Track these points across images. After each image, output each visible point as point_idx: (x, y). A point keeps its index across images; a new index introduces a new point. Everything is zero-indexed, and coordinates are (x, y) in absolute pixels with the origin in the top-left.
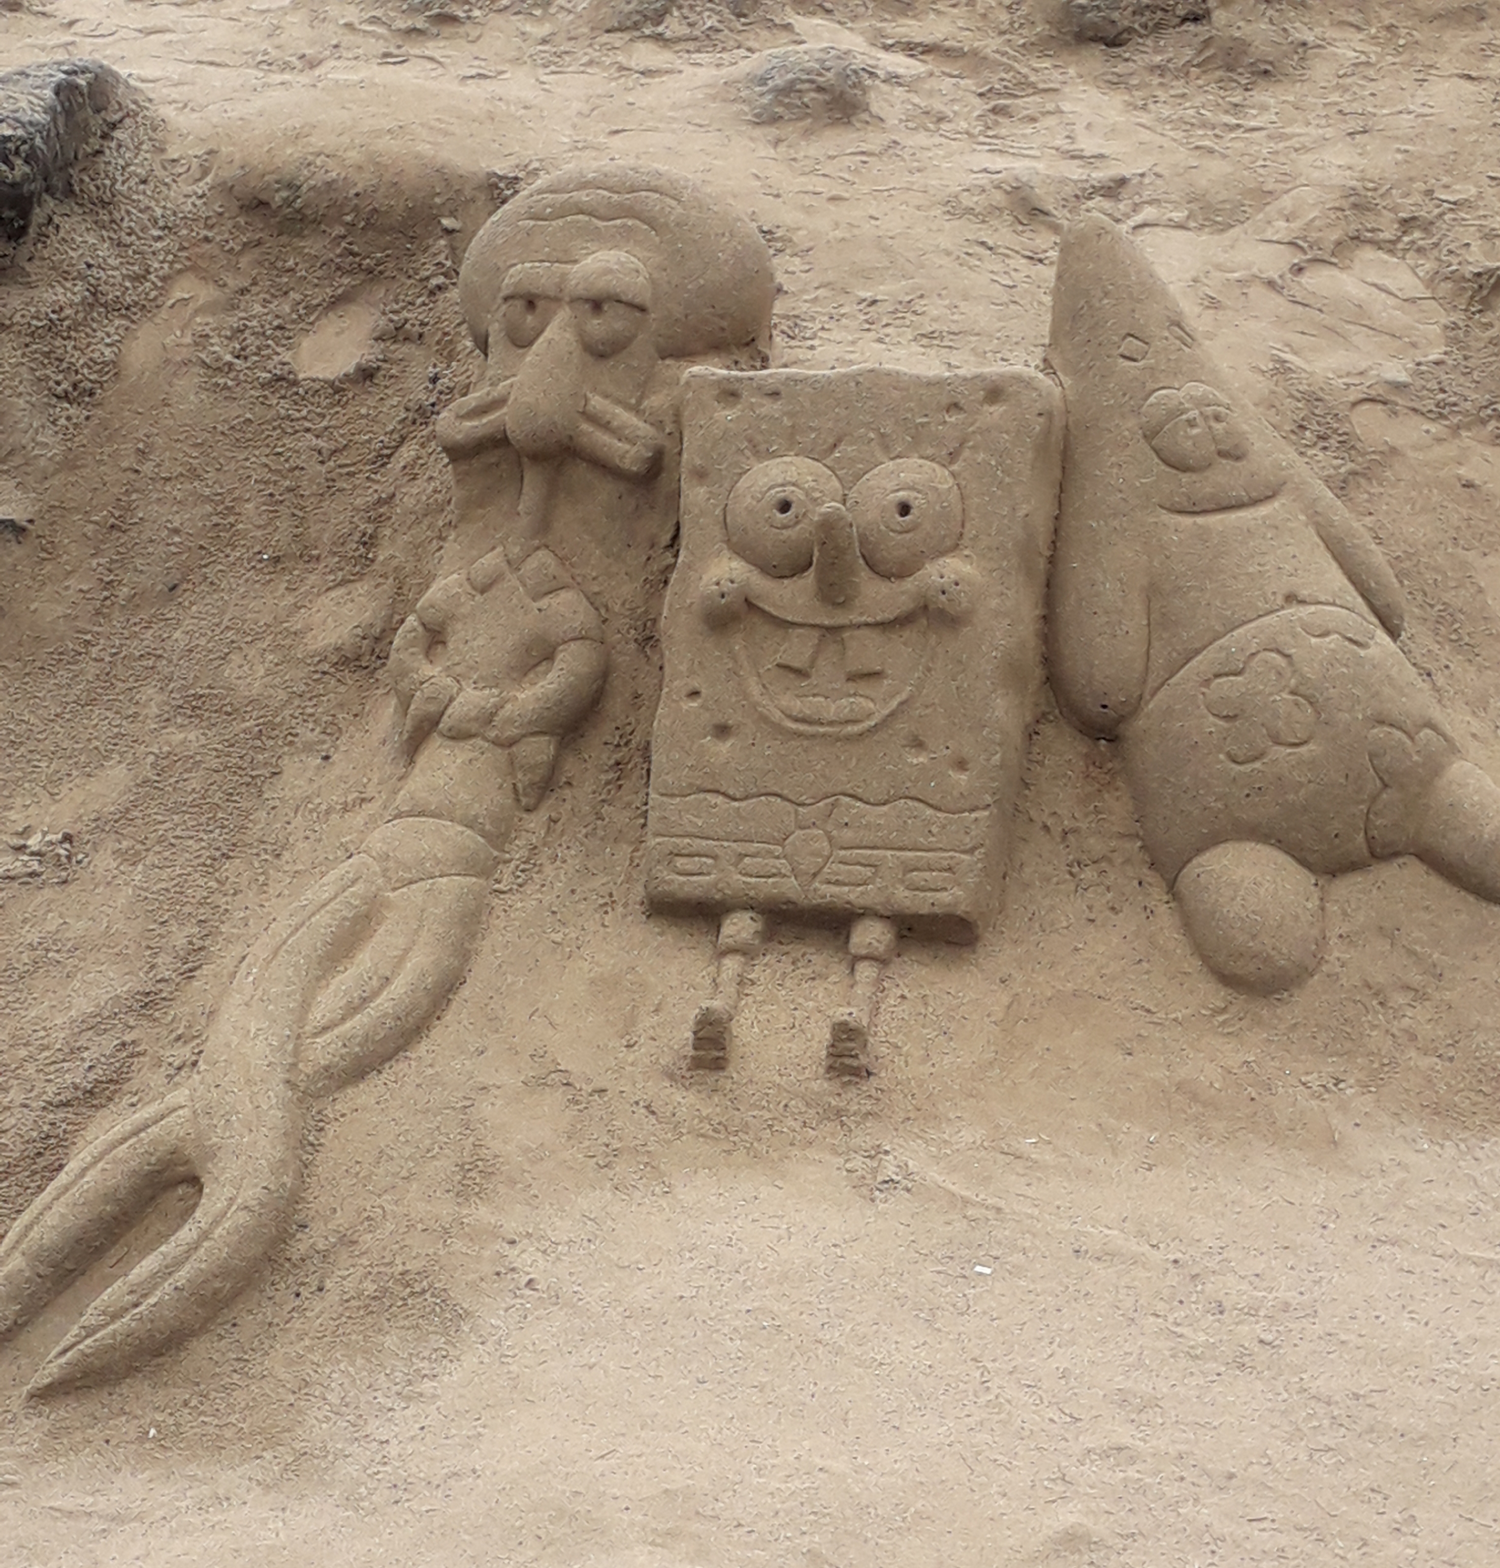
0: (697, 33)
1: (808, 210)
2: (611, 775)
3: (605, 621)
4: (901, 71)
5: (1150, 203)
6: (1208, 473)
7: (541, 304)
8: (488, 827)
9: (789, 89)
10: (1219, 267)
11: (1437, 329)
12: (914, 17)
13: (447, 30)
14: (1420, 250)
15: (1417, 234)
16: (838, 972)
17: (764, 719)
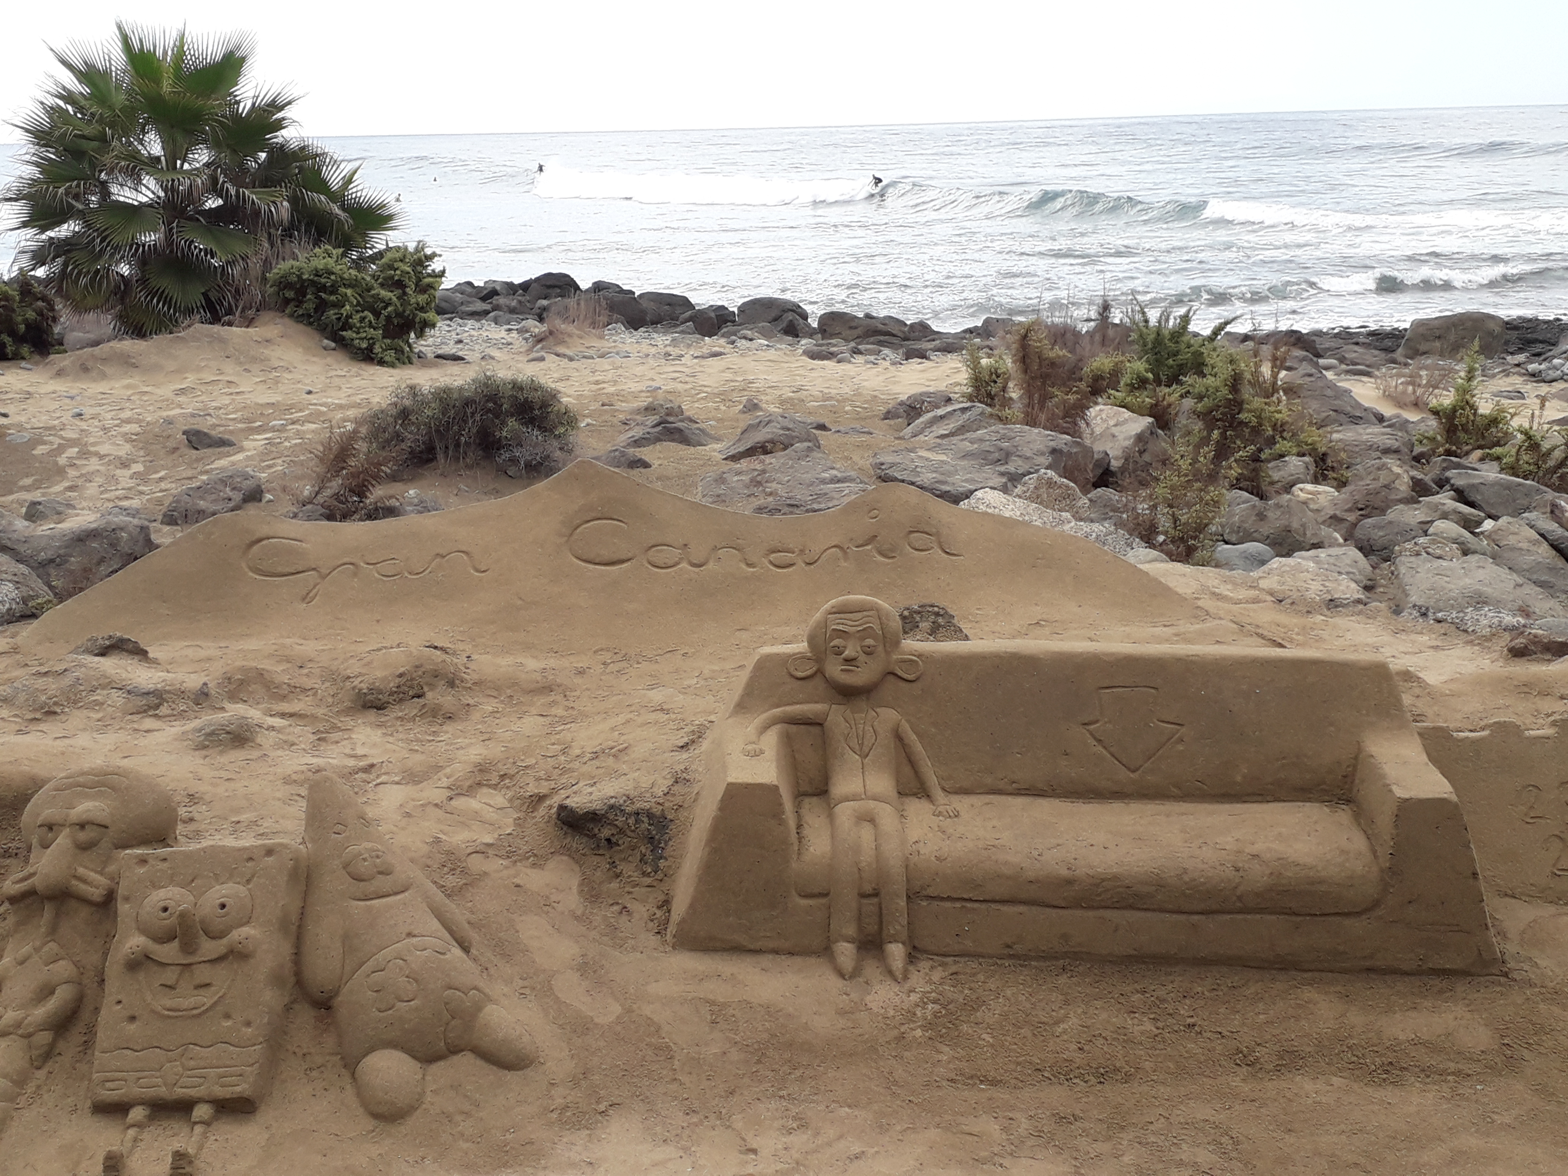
0: (175, 713)
1: (214, 785)
2: (81, 1049)
3: (82, 974)
4: (275, 725)
5: (384, 774)
6: (373, 881)
7: (54, 828)
8: (15, 1077)
9: (212, 734)
10: (413, 800)
11: (511, 820)
12: (288, 702)
13: (51, 718)
14: (508, 788)
15: (507, 781)
16: (186, 1130)
17: (153, 1011)
